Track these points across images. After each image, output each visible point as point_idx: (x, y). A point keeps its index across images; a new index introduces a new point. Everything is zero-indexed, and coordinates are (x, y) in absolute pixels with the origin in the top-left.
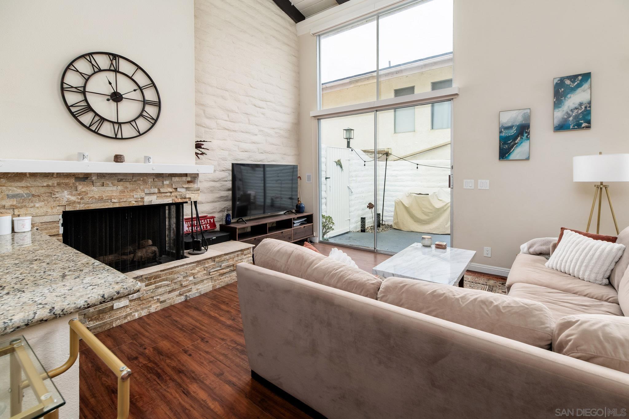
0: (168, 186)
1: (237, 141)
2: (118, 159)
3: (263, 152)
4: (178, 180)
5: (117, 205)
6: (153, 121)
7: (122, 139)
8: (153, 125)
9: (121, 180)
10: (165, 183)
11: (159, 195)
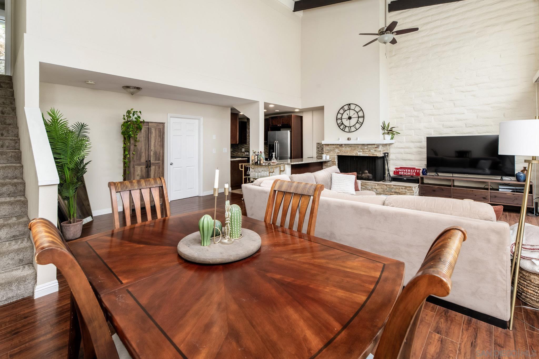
0: (366, 149)
1: (442, 121)
2: (349, 139)
3: (473, 126)
4: (371, 147)
5: (350, 155)
6: (361, 124)
7: (351, 132)
8: (361, 125)
9: (350, 146)
10: (365, 148)
11: (363, 152)
